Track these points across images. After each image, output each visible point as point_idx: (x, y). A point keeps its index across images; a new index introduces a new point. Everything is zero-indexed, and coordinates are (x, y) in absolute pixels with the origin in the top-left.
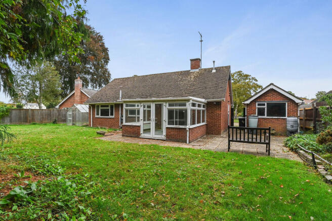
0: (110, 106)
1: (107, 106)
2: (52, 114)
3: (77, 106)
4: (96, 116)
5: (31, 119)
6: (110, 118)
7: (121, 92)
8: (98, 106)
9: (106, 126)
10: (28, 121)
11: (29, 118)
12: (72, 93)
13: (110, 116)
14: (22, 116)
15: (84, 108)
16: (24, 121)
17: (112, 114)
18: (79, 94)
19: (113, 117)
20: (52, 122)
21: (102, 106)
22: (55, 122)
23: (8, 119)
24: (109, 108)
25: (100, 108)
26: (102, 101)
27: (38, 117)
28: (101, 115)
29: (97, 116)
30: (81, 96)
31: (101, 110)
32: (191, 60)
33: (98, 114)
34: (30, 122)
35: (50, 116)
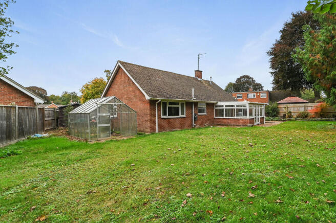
0: (180, 104)
1: (178, 104)
4: (162, 117)
6: (182, 118)
7: (193, 90)
9: (177, 127)
13: (180, 116)
17: (183, 113)
19: (185, 116)
21: (170, 103)
24: (180, 106)
25: (168, 106)
28: (170, 115)
31: (169, 108)
32: (196, 71)
33: (165, 114)
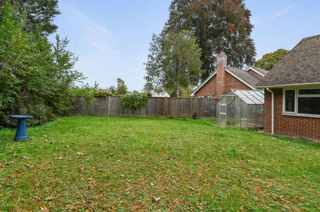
2: (191, 104)
3: (236, 93)
4: (286, 113)
5: (167, 111)
8: (292, 92)
10: (164, 113)
11: (165, 110)
12: (214, 74)
14: (158, 106)
15: (254, 97)
16: (159, 114)
18: (223, 76)
20: (191, 116)
21: (302, 92)
22: (195, 117)
23: (144, 109)
25: (297, 96)
26: (308, 81)
27: (174, 109)
28: (299, 112)
29: (290, 113)
30: (225, 79)
31: (299, 99)
33: (290, 109)
34: (166, 115)
35: (189, 107)
